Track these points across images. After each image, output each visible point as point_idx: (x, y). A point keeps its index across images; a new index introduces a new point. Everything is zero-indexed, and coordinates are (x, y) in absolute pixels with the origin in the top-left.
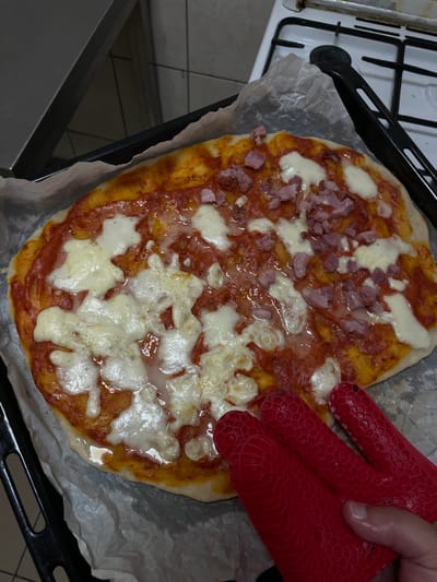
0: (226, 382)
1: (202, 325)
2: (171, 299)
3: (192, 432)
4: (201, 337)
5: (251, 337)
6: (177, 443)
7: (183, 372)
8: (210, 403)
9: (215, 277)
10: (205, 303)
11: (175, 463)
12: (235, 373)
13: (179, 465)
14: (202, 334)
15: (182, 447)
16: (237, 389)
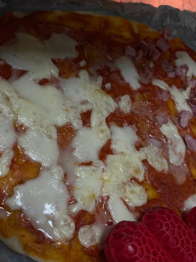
0: (124, 184)
1: (111, 133)
2: (92, 105)
3: (88, 218)
4: (109, 142)
5: (147, 156)
6: (73, 225)
7: (89, 164)
8: (108, 198)
9: (125, 104)
10: (116, 119)
11: (67, 244)
12: (131, 179)
13: (70, 247)
14: (110, 140)
15: (77, 229)
16: (132, 192)
